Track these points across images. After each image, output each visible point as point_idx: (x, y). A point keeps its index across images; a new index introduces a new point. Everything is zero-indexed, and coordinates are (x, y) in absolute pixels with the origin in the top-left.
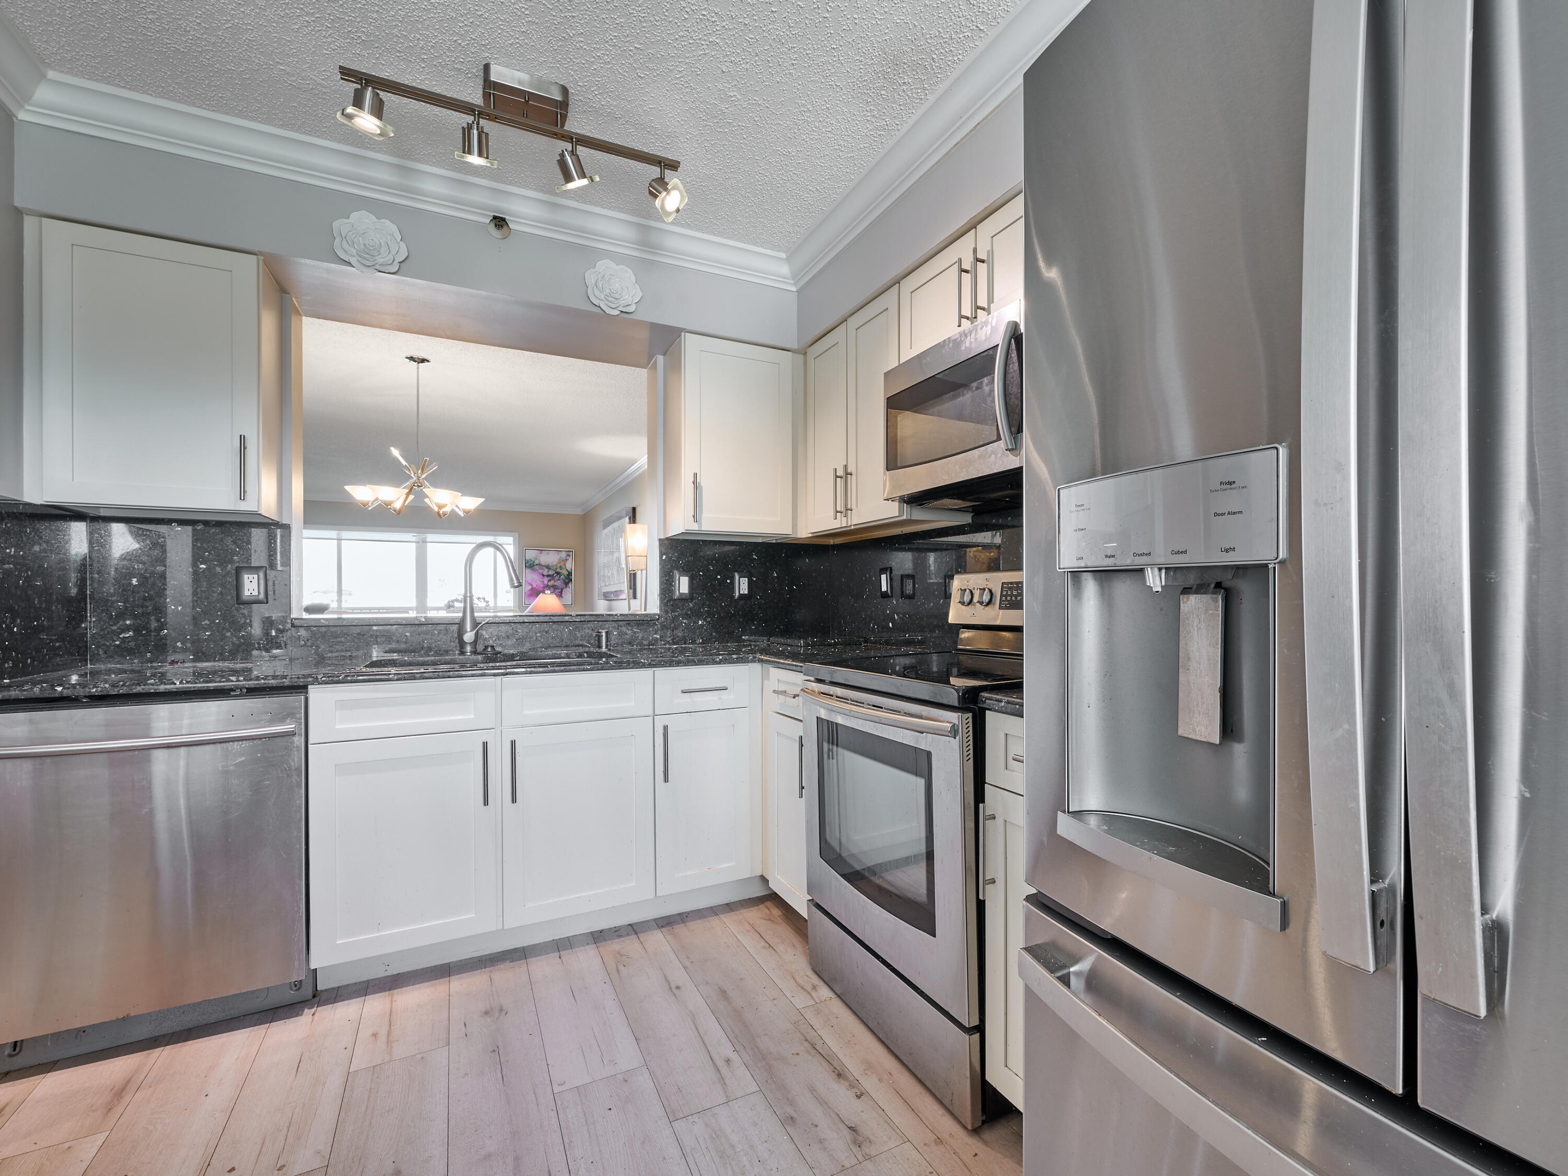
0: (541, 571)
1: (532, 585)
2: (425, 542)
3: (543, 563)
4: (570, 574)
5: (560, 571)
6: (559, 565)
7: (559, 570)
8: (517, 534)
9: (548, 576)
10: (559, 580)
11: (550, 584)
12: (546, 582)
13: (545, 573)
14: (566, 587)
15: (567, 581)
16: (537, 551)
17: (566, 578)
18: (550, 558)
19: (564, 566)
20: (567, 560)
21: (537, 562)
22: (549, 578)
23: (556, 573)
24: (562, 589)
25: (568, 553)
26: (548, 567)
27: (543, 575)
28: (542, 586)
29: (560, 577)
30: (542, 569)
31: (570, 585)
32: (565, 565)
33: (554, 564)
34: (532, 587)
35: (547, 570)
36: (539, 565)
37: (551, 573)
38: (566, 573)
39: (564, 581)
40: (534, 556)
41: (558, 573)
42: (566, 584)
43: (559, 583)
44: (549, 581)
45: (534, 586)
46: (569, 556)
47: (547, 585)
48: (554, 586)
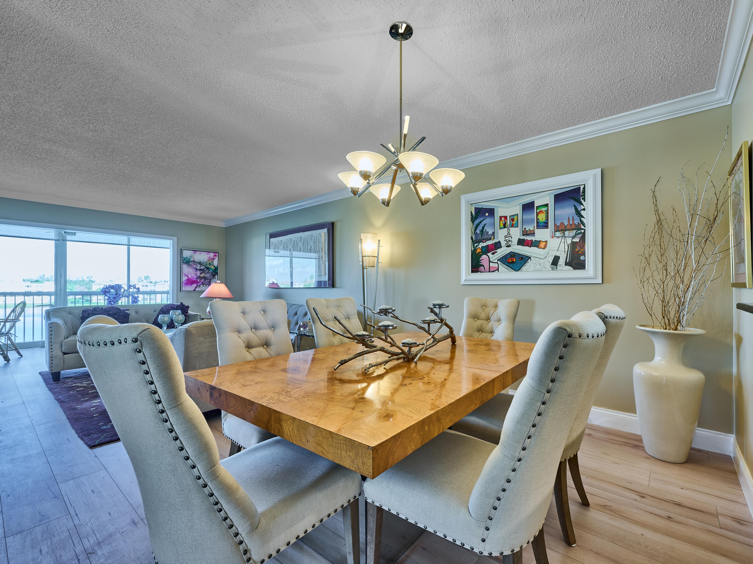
0: (195, 266)
1: (188, 276)
3: (196, 260)
4: (216, 269)
5: (209, 267)
6: (208, 262)
7: (208, 266)
8: (175, 238)
9: (200, 270)
10: (208, 273)
11: (201, 275)
12: (198, 274)
13: (198, 268)
14: (214, 278)
15: (214, 274)
16: (192, 252)
17: (213, 272)
18: (202, 257)
19: (212, 263)
20: (214, 259)
21: (192, 259)
22: (201, 272)
23: (206, 268)
24: (210, 280)
25: (215, 254)
26: (200, 263)
27: (197, 269)
28: (195, 277)
29: (209, 271)
30: (196, 265)
31: (216, 277)
32: (213, 262)
33: (205, 261)
34: (188, 278)
35: (199, 266)
36: (194, 261)
37: (202, 267)
38: (213, 268)
39: (212, 273)
40: (190, 255)
41: (208, 268)
42: (214, 276)
43: (208, 275)
44: (201, 273)
45: (190, 277)
46: (216, 256)
47: (200, 277)
48: (205, 278)
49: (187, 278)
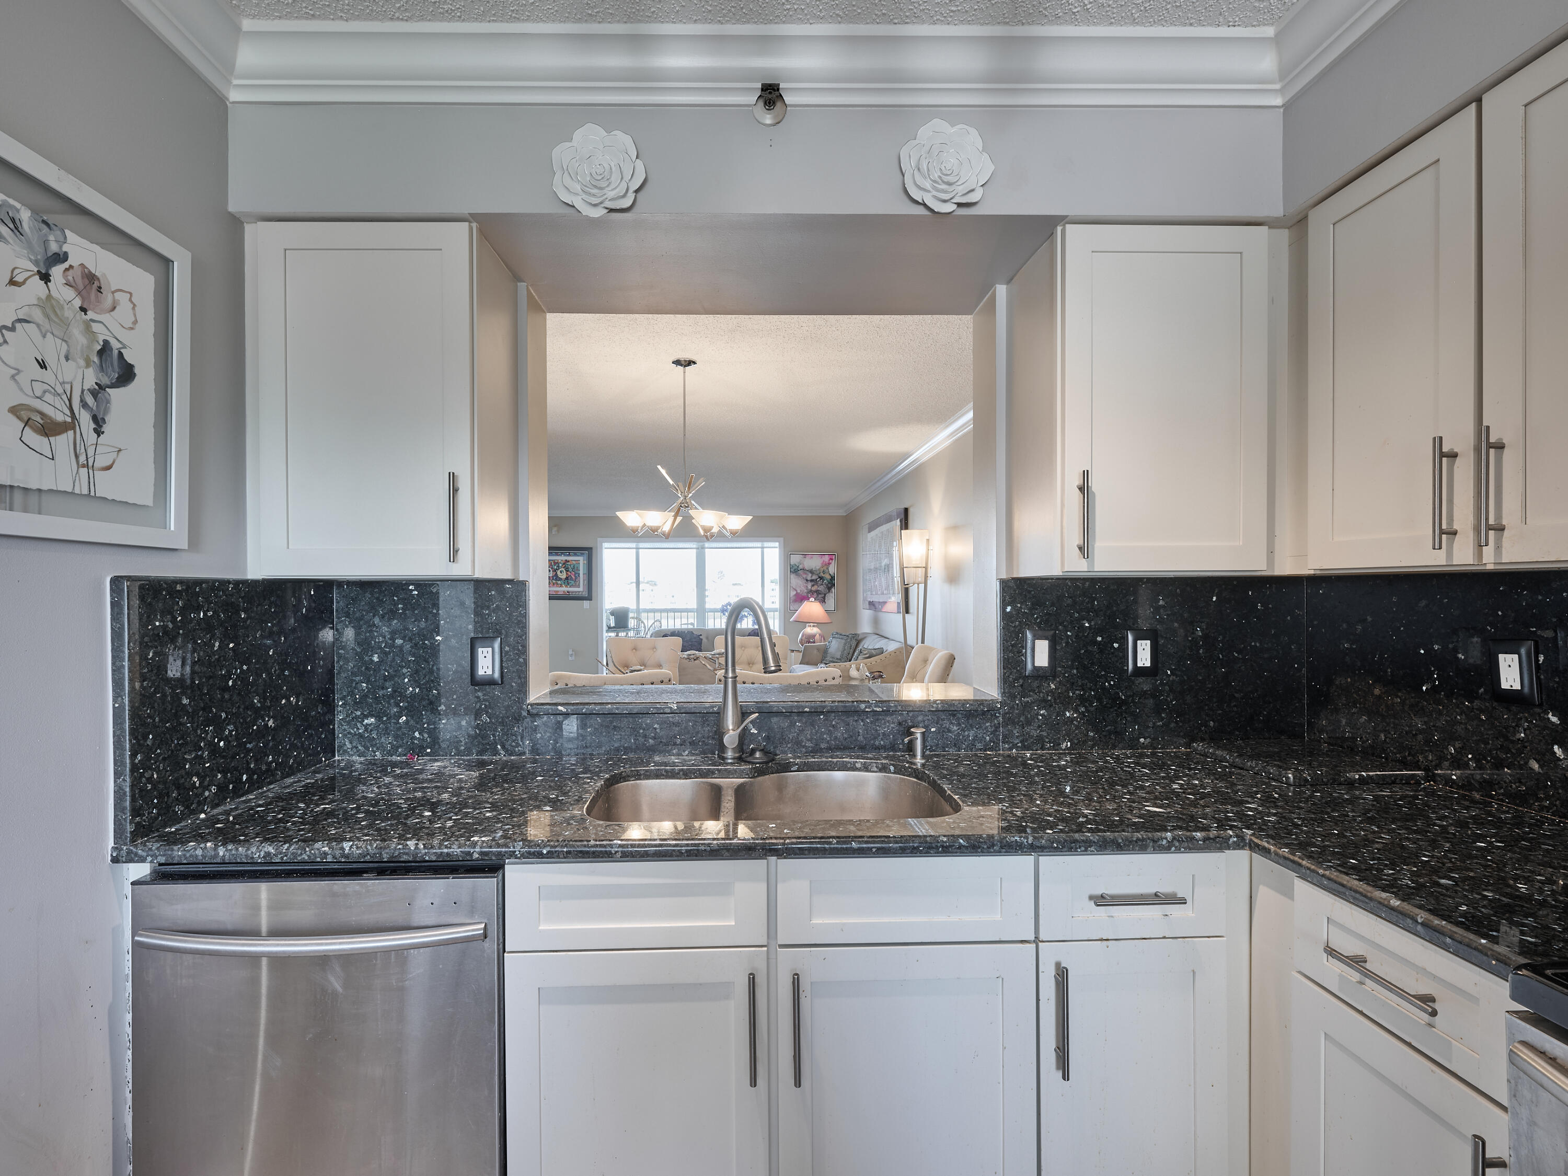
0: (805, 576)
2: (703, 548)
3: (807, 568)
4: (833, 578)
5: (823, 576)
6: (822, 569)
7: (822, 574)
8: (782, 539)
9: (812, 581)
10: (822, 585)
11: (814, 589)
12: (809, 587)
13: (809, 578)
14: (829, 592)
15: (830, 585)
16: (802, 556)
17: (829, 583)
18: (814, 563)
19: (827, 571)
20: (829, 564)
21: (801, 567)
22: (813, 584)
23: (819, 577)
24: (825, 595)
25: (831, 557)
26: (811, 572)
27: (807, 580)
28: (806, 591)
29: (823, 582)
30: (806, 574)
31: (833, 590)
32: (828, 569)
33: (818, 568)
34: (798, 593)
35: (810, 575)
36: (803, 569)
37: (814, 577)
38: (829, 577)
39: (827, 586)
40: (798, 561)
41: (821, 578)
42: (829, 589)
43: (821, 588)
44: (813, 586)
45: (799, 591)
46: (832, 559)
47: (811, 591)
48: (818, 592)
49: (795, 592)
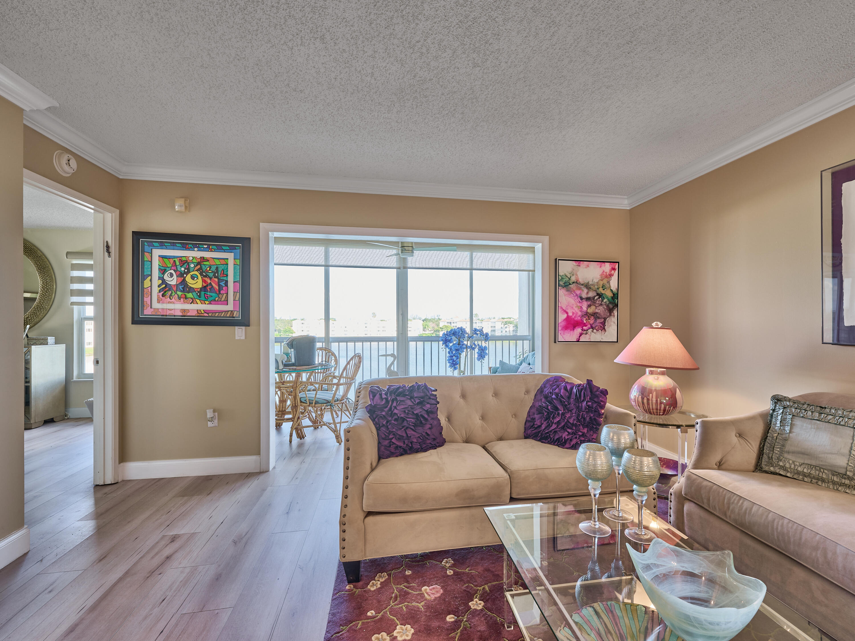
0: (578, 292)
1: (567, 313)
3: (581, 281)
4: (615, 296)
5: (603, 292)
6: (601, 283)
7: (601, 290)
8: (546, 239)
9: (588, 299)
10: (601, 305)
11: (590, 310)
12: (585, 309)
13: (584, 296)
14: (610, 315)
15: (611, 306)
16: (574, 263)
17: (610, 303)
18: (591, 273)
19: (607, 285)
20: (611, 275)
21: (573, 279)
22: (589, 303)
23: (598, 294)
24: (605, 319)
25: (613, 265)
26: (587, 286)
27: (582, 298)
28: (580, 313)
29: (602, 301)
30: (580, 289)
31: (615, 312)
32: (609, 282)
33: (596, 281)
34: (568, 316)
35: (586, 291)
36: (576, 282)
37: (591, 294)
38: (609, 294)
39: (608, 306)
40: (570, 270)
41: (600, 295)
42: (610, 311)
43: (601, 310)
44: (589, 306)
45: (570, 314)
46: (614, 269)
47: (587, 314)
48: (595, 315)
49: (565, 316)
